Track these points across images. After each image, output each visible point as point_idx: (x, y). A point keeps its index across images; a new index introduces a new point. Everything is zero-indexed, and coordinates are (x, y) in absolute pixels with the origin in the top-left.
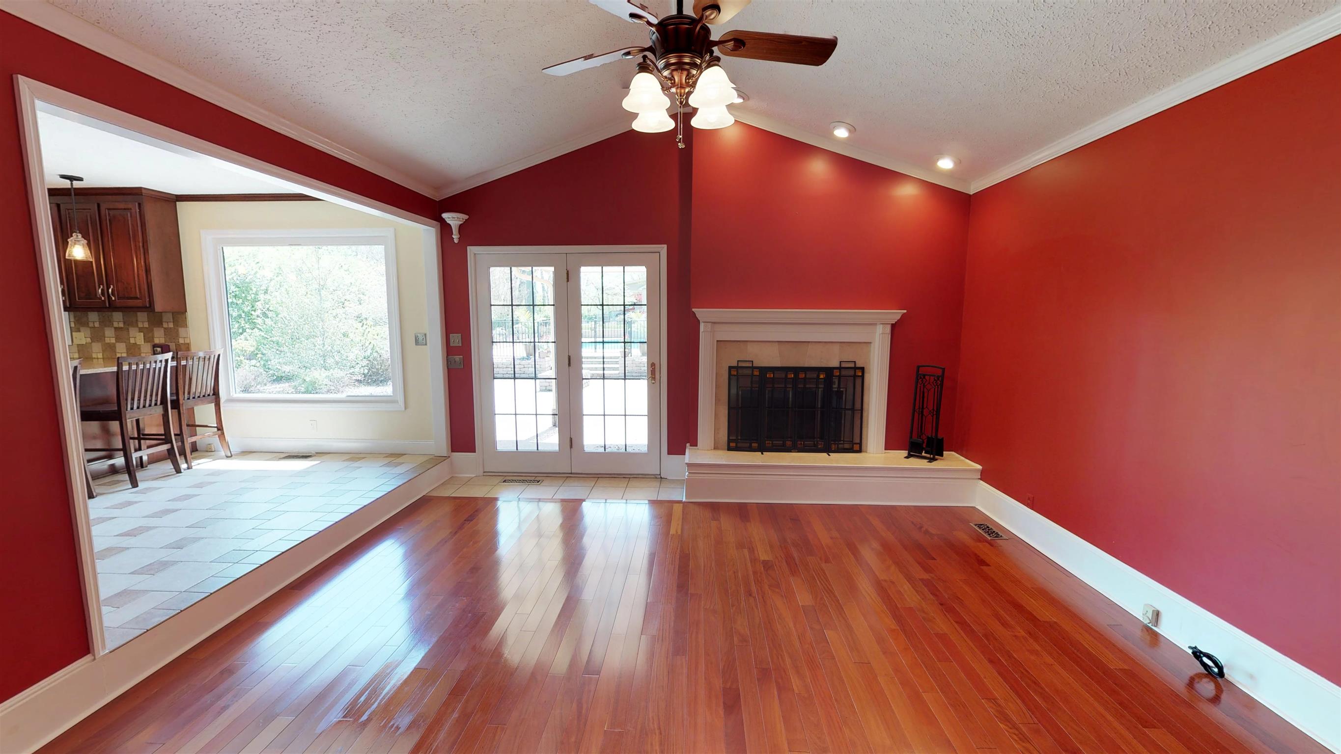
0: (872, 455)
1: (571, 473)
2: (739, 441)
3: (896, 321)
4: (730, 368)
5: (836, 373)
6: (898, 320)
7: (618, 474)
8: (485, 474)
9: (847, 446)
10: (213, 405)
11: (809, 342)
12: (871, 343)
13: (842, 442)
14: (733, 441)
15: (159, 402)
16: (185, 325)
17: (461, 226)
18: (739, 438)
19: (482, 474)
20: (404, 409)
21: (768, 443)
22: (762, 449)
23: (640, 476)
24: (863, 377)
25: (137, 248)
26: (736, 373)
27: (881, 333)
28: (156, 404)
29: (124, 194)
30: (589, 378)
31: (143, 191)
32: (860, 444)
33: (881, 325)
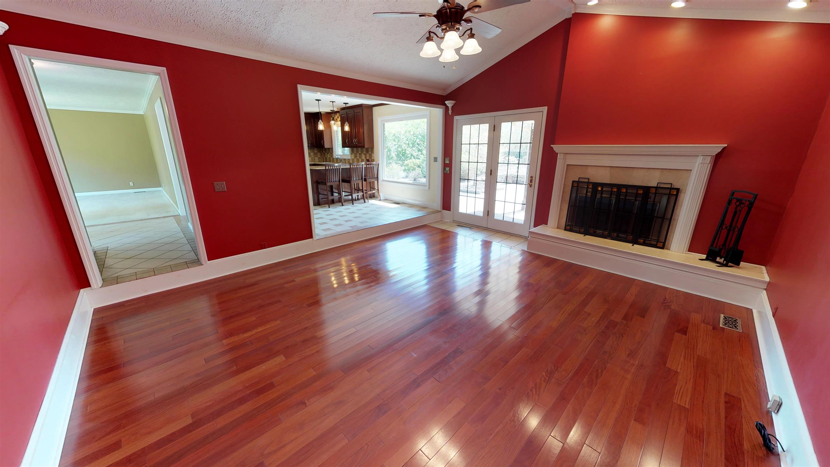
0: (673, 253)
1: (487, 228)
2: (574, 226)
3: (717, 153)
4: (573, 182)
5: (653, 191)
6: (718, 153)
7: (507, 233)
8: (454, 221)
9: (654, 243)
10: (377, 181)
11: (635, 168)
12: (691, 170)
13: (650, 239)
14: (568, 225)
15: (361, 179)
16: (373, 153)
17: (453, 106)
18: (574, 224)
19: (452, 221)
20: (428, 189)
21: (592, 231)
22: (585, 234)
23: (518, 236)
24: (677, 196)
25: (361, 126)
26: (577, 185)
27: (700, 162)
28: (360, 179)
29: (359, 107)
30: (511, 183)
31: (363, 105)
32: (664, 243)
33: (702, 157)
